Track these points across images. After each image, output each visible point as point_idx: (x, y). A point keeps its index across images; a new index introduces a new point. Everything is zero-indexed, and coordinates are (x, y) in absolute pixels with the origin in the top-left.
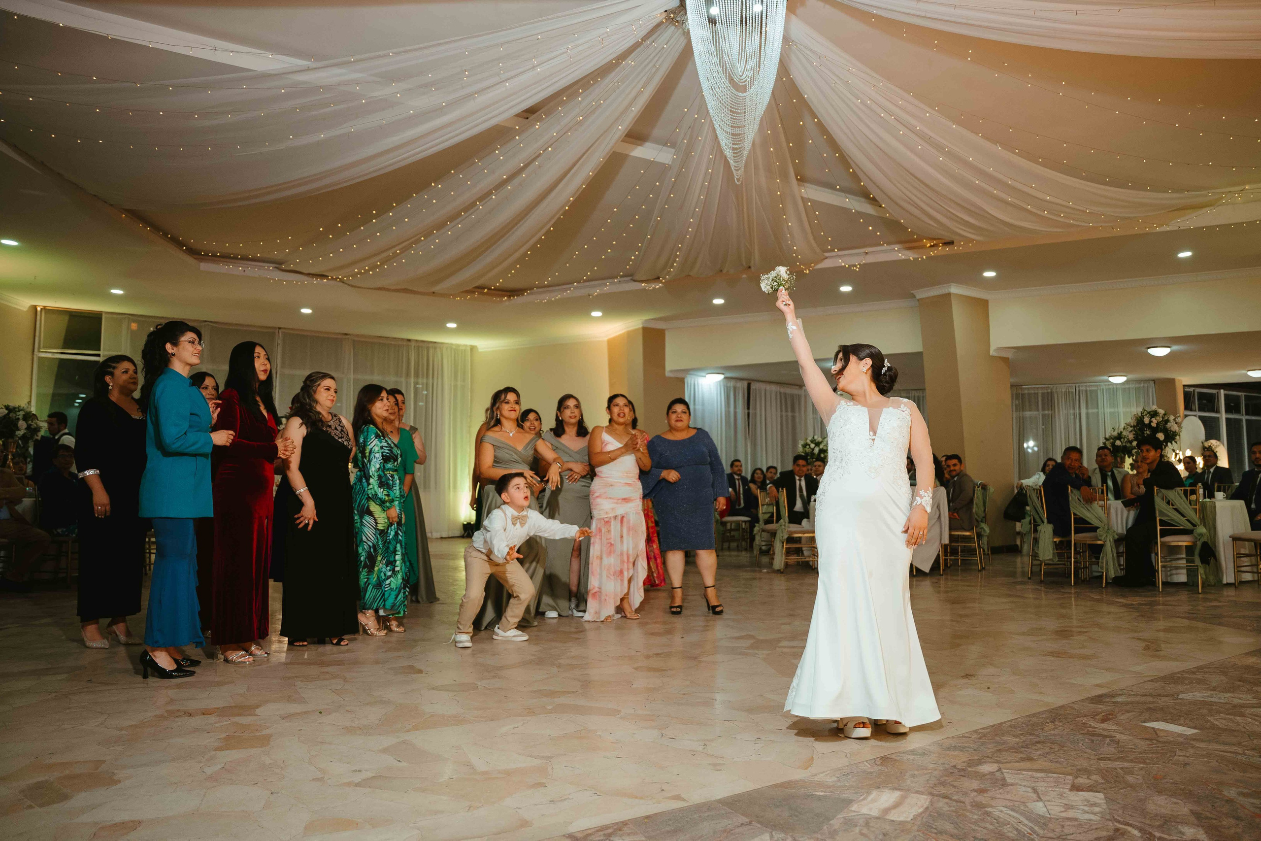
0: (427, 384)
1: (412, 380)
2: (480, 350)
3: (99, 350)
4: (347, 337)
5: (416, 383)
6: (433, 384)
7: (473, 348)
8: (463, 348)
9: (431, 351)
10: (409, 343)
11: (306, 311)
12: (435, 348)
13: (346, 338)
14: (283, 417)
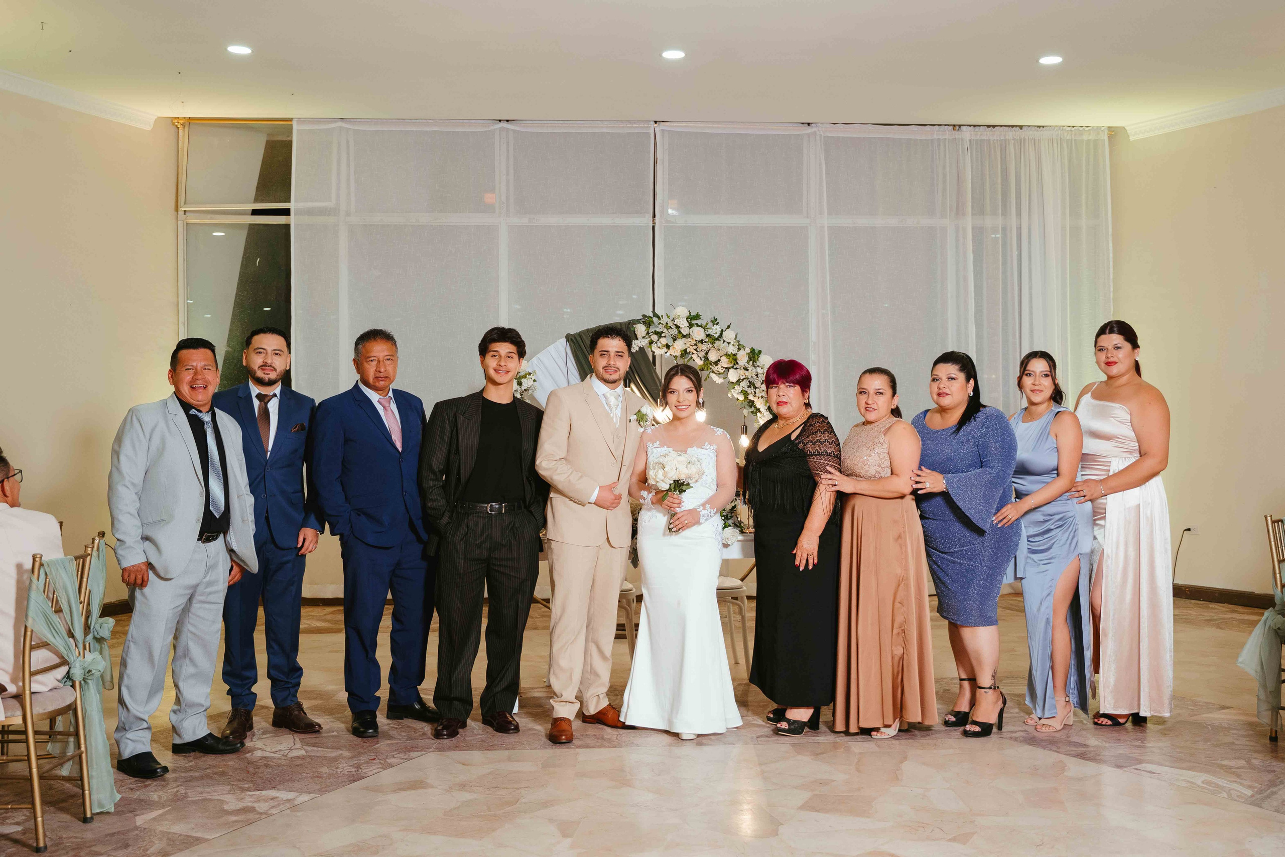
0: (1004, 229)
1: (968, 222)
2: (1132, 138)
3: (288, 200)
4: (809, 130)
5: (979, 232)
6: (1019, 229)
7: (1114, 133)
8: (1092, 137)
9: (1011, 149)
10: (957, 135)
11: (673, 55)
12: (1021, 142)
13: (809, 135)
14: (638, 321)
